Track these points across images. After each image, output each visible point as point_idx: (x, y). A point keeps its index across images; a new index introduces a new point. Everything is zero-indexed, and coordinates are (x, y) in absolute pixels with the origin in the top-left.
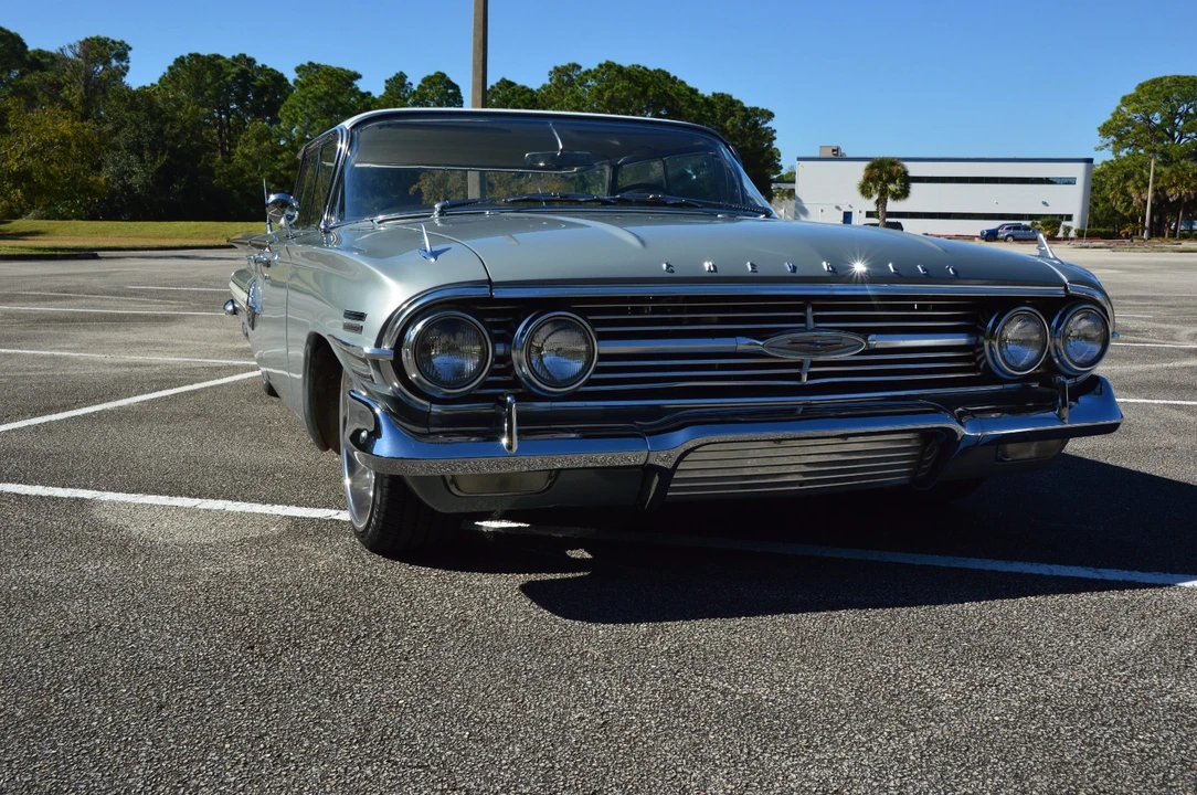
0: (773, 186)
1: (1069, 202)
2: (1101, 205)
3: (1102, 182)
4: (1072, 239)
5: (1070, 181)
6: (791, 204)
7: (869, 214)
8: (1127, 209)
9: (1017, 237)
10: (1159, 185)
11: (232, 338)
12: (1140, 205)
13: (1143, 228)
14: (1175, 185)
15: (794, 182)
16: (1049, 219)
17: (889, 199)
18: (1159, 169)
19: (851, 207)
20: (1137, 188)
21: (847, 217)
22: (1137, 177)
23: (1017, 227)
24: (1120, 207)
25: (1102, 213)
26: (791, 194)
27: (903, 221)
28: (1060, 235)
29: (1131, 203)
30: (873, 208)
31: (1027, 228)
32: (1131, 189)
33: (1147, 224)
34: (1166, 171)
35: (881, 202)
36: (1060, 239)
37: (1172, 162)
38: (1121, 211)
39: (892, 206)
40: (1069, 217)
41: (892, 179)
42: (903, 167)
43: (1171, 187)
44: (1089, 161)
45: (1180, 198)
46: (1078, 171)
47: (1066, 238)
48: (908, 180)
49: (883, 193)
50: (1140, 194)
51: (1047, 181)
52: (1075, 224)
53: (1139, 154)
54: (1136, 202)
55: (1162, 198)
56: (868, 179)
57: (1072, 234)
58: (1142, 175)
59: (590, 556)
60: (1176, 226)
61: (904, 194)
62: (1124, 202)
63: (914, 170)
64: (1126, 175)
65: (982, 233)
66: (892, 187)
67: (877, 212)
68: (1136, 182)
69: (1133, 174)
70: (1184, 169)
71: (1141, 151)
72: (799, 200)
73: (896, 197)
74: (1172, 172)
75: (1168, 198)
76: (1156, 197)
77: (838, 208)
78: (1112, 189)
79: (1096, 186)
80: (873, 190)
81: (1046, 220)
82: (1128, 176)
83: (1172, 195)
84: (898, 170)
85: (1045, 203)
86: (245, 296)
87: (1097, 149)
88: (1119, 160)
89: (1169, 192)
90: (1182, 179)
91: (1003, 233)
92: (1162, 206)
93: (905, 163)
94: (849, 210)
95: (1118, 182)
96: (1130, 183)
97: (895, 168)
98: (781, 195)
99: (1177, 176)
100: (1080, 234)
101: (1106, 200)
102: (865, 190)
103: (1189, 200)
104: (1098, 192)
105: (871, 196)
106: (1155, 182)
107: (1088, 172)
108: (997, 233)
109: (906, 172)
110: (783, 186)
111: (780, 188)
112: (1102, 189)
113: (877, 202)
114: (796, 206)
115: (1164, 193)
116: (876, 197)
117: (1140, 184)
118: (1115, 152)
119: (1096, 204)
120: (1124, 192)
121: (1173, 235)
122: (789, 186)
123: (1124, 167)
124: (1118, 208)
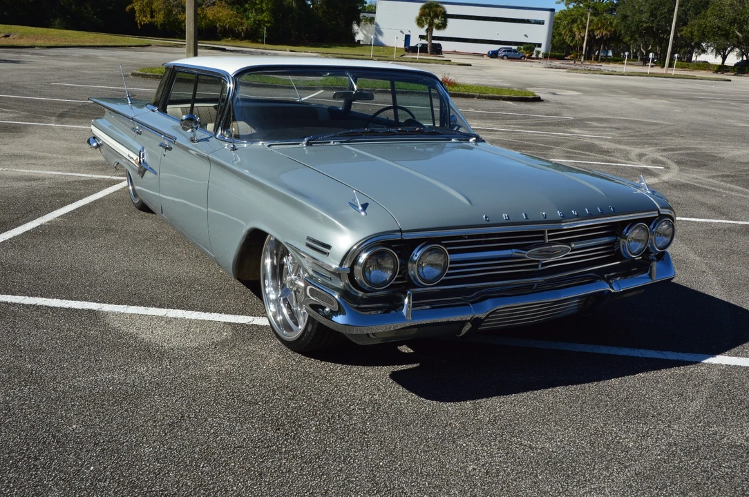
0: (362, 15)
1: (539, 35)
2: (557, 38)
3: (558, 23)
4: (541, 59)
5: (541, 23)
6: (372, 27)
7: (421, 37)
8: (572, 41)
9: (509, 56)
10: (591, 27)
11: (73, 151)
12: (579, 39)
13: (581, 55)
14: (599, 29)
15: (375, 13)
16: (528, 46)
17: (434, 29)
18: (592, 17)
19: (410, 31)
20: (579, 29)
21: (408, 38)
22: (579, 22)
23: (510, 50)
24: (568, 40)
25: (557, 42)
26: (372, 20)
27: (442, 43)
28: (534, 56)
29: (574, 38)
30: (424, 33)
31: (515, 51)
32: (575, 29)
33: (584, 53)
34: (595, 19)
35: (429, 30)
36: (533, 59)
37: (598, 14)
38: (569, 42)
39: (436, 33)
40: (539, 45)
41: (436, 16)
42: (443, 8)
43: (597, 29)
44: (553, 10)
45: (602, 37)
46: (545, 16)
47: (537, 58)
48: (447, 16)
49: (431, 25)
50: (580, 33)
51: (528, 22)
52: (542, 50)
53: (580, 7)
54: (577, 37)
55: (592, 36)
56: (422, 15)
57: (541, 56)
58: (582, 21)
59: (412, 351)
60: (599, 53)
61: (443, 26)
62: (570, 37)
63: (450, 10)
64: (573, 20)
65: (489, 53)
66: (436, 21)
67: (427, 36)
68: (578, 26)
69: (577, 20)
70: (605, 19)
71: (581, 5)
72: (377, 25)
73: (439, 28)
74: (598, 20)
75: (595, 36)
76: (589, 35)
77: (402, 32)
78: (564, 28)
79: (555, 25)
80: (425, 23)
81: (526, 46)
82: (574, 21)
83: (598, 34)
84: (441, 11)
85: (526, 36)
86: (135, 157)
87: (557, 3)
88: (569, 10)
89: (597, 33)
90: (604, 26)
91: (501, 54)
92: (592, 41)
93: (445, 6)
94: (409, 34)
95: (568, 24)
96: (575, 25)
97: (439, 9)
98: (365, 21)
99: (602, 23)
100: (546, 56)
101: (560, 35)
102: (420, 22)
103: (607, 38)
104: (556, 29)
105: (423, 26)
106: (589, 26)
107: (552, 16)
108: (498, 54)
109: (445, 12)
110: (367, 15)
111: (365, 16)
112: (558, 28)
113: (427, 30)
114: (376, 28)
115: (593, 33)
116: (426, 27)
117: (580, 26)
118: (567, 5)
119: (554, 37)
120: (571, 30)
121: (596, 59)
122: (371, 15)
123: (572, 15)
124: (567, 41)
